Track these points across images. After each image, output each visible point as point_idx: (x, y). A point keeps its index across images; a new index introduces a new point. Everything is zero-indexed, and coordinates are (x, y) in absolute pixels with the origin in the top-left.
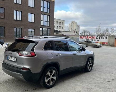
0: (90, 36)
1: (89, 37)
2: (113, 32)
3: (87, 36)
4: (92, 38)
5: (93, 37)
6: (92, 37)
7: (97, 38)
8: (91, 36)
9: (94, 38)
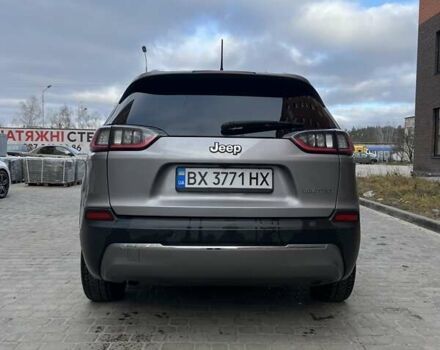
0: (39, 131)
1: (35, 136)
2: (86, 121)
3: (25, 131)
4: (48, 136)
5: (55, 133)
6: (52, 136)
7: (72, 137)
8: (45, 131)
9: (57, 136)
